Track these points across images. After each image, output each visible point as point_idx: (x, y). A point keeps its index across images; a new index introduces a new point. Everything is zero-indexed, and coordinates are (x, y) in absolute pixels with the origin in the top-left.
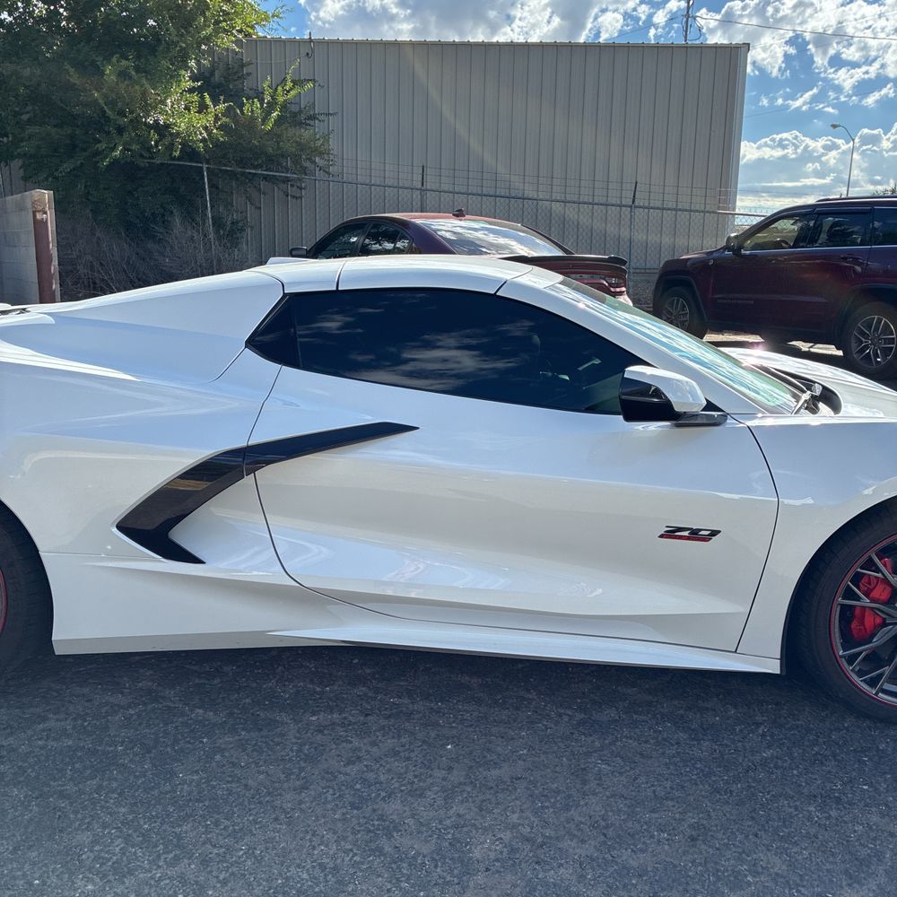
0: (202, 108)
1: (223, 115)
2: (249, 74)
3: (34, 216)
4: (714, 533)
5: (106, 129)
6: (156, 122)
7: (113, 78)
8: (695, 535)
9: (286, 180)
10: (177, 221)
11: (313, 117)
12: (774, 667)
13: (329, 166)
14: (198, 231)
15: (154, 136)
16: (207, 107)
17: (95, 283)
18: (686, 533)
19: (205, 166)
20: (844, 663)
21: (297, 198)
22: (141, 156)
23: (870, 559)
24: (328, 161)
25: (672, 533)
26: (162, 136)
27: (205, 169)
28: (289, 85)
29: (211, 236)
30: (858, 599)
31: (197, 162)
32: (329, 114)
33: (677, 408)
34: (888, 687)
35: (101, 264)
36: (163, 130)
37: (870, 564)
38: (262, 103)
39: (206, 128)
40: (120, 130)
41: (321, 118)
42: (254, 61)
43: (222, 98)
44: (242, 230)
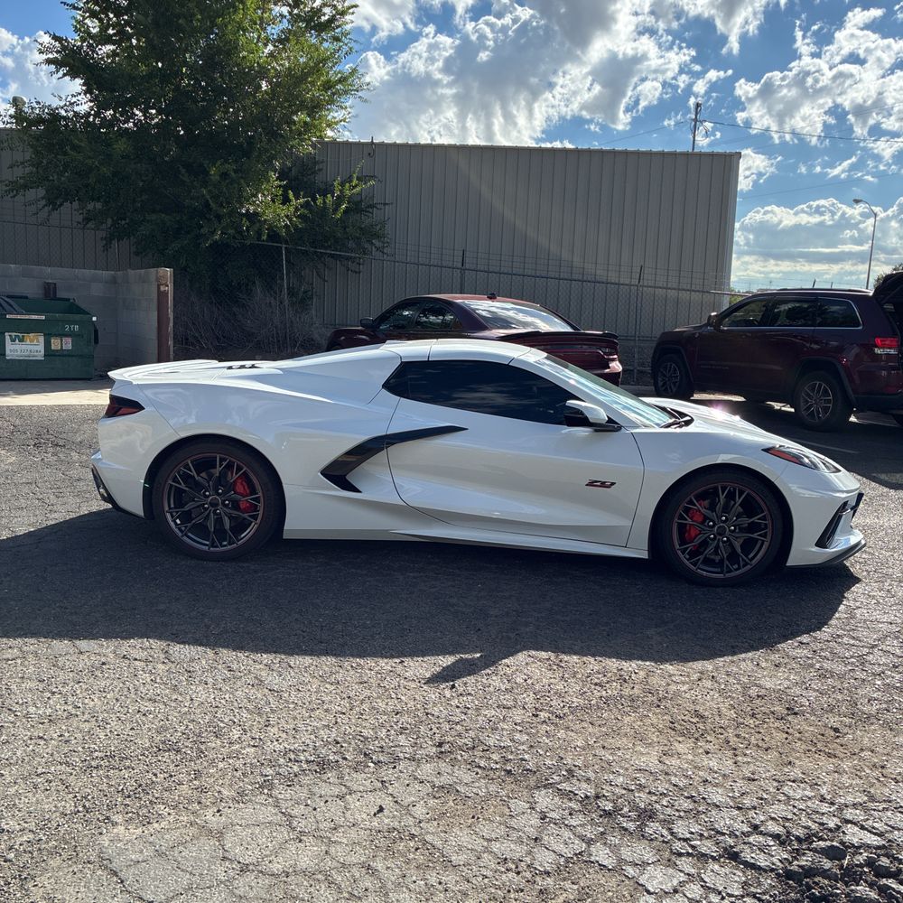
0: (286, 201)
1: (302, 207)
2: (320, 170)
3: (159, 288)
4: (613, 484)
5: (208, 216)
6: (248, 210)
7: (218, 178)
8: (603, 485)
9: (348, 258)
10: (258, 290)
11: (372, 206)
12: (644, 555)
13: (384, 247)
14: (275, 298)
15: (245, 224)
16: (290, 201)
17: (187, 339)
18: (599, 484)
19: (284, 246)
20: (679, 552)
21: (356, 272)
22: (234, 237)
23: (691, 500)
24: (384, 243)
25: (591, 484)
26: (252, 223)
27: (283, 249)
28: (355, 182)
29: (286, 303)
30: (686, 520)
31: (277, 243)
32: (385, 204)
33: (591, 420)
34: (702, 567)
35: (193, 324)
36: (252, 217)
37: (691, 502)
38: (333, 197)
39: (287, 216)
40: (219, 217)
41: (378, 206)
42: (325, 159)
43: (302, 193)
44: (311, 298)
